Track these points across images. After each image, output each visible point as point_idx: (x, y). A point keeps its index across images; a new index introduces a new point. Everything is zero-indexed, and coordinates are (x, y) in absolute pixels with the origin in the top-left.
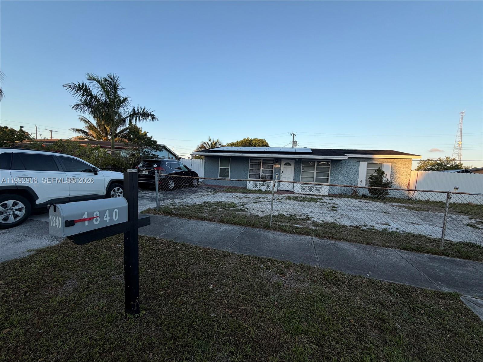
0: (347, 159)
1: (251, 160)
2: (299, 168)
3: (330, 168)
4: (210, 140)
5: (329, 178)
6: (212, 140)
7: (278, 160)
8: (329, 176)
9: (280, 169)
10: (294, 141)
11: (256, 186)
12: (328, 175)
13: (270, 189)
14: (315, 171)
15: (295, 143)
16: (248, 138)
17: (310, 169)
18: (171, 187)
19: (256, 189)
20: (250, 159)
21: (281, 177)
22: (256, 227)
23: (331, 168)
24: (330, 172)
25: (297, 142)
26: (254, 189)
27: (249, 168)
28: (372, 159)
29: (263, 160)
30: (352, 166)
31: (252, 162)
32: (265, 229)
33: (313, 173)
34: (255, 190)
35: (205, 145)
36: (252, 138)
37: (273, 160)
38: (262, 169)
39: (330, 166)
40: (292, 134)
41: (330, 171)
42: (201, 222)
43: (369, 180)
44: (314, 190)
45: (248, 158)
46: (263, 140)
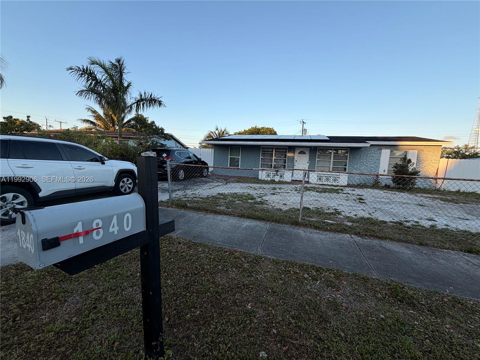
0: (369, 146)
1: (263, 148)
2: (314, 157)
3: (348, 156)
4: (217, 129)
5: (347, 167)
6: (219, 129)
7: (292, 149)
8: (347, 165)
9: (293, 158)
10: (304, 129)
11: (268, 176)
12: (345, 164)
13: (283, 179)
14: (332, 160)
15: (305, 131)
16: (256, 127)
17: (326, 158)
18: (181, 178)
19: (269, 179)
20: (261, 148)
21: (294, 166)
22: (283, 223)
23: (350, 156)
24: (348, 161)
25: (306, 130)
26: (266, 179)
27: (261, 157)
28: (395, 147)
29: (276, 149)
30: (373, 154)
31: (264, 151)
32: (293, 225)
33: (330, 162)
34: (267, 181)
35: (212, 134)
36: (260, 126)
37: (286, 149)
38: (274, 158)
39: (348, 155)
40: (302, 121)
41: (348, 159)
42: (220, 217)
43: (393, 169)
44: (331, 179)
45: (259, 147)
46: (271, 129)
